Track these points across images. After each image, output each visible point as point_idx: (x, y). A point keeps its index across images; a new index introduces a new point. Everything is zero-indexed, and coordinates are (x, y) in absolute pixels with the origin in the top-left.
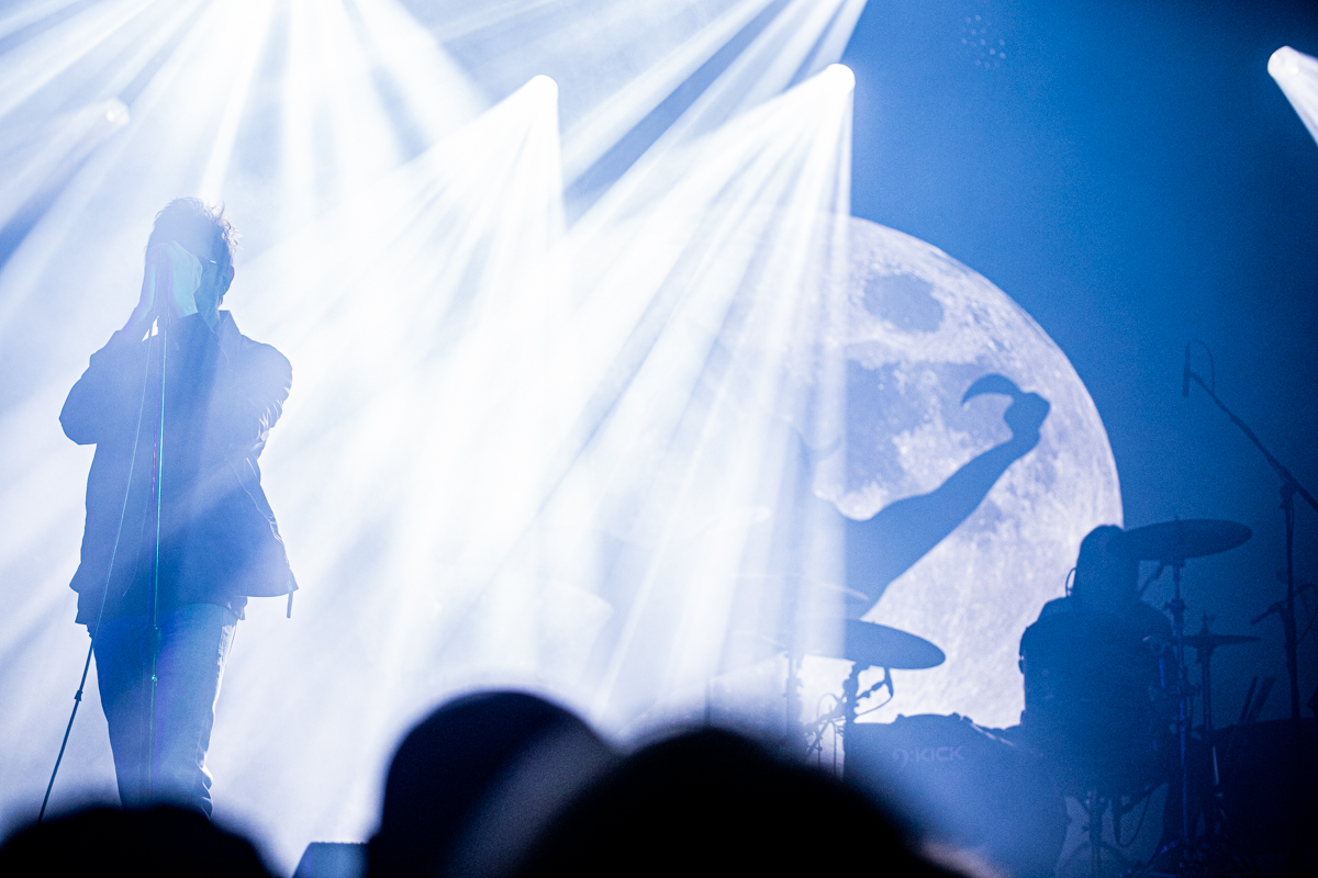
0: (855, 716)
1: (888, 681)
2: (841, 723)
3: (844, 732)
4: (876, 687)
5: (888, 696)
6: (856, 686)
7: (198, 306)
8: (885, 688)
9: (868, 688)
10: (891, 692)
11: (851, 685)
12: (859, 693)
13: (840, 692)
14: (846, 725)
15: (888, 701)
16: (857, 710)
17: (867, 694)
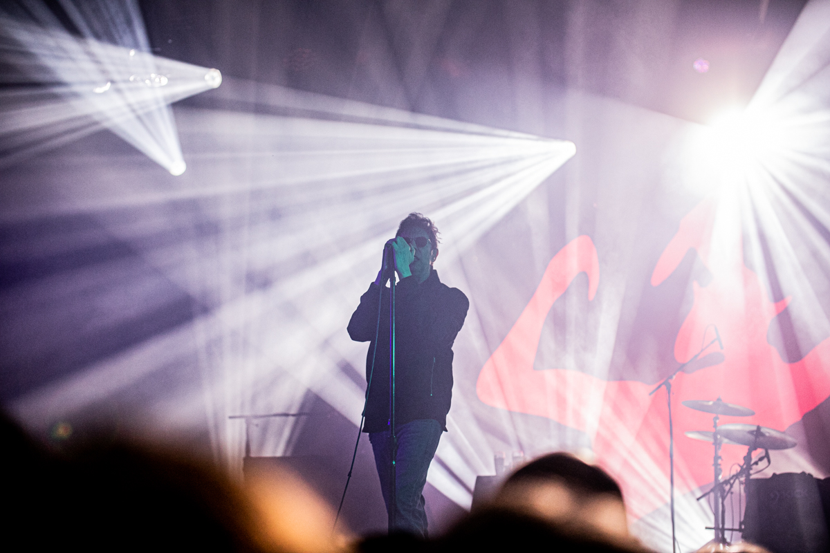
0: (750, 475)
1: (767, 456)
2: (743, 479)
3: (745, 483)
4: (761, 459)
5: (767, 464)
6: (751, 459)
7: (411, 271)
8: (766, 460)
9: (757, 459)
10: (769, 461)
11: (748, 458)
12: (753, 462)
13: (742, 462)
14: (746, 480)
15: (767, 467)
16: (751, 472)
17: (756, 463)
